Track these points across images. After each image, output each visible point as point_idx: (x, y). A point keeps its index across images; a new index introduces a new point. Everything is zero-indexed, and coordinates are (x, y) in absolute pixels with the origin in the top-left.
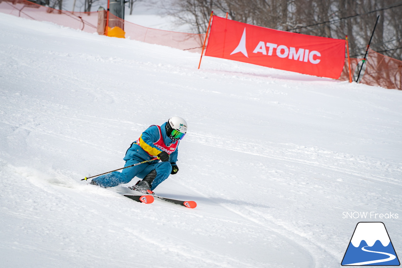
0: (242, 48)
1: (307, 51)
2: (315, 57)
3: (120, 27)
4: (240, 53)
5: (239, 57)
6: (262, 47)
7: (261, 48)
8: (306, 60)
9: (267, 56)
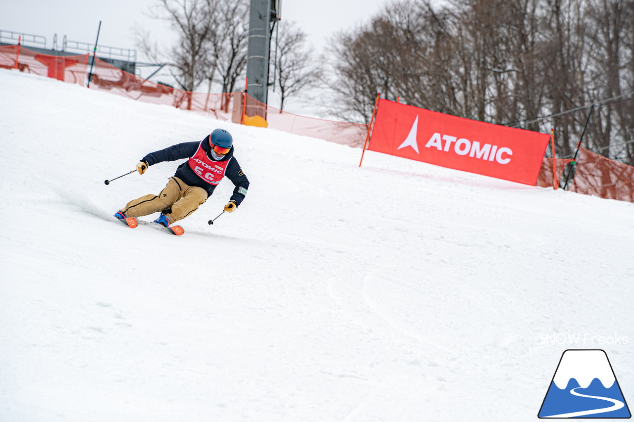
0: (411, 140)
1: (495, 147)
2: (504, 156)
3: (262, 116)
4: (409, 147)
5: (408, 153)
6: (437, 141)
7: (435, 141)
8: (491, 159)
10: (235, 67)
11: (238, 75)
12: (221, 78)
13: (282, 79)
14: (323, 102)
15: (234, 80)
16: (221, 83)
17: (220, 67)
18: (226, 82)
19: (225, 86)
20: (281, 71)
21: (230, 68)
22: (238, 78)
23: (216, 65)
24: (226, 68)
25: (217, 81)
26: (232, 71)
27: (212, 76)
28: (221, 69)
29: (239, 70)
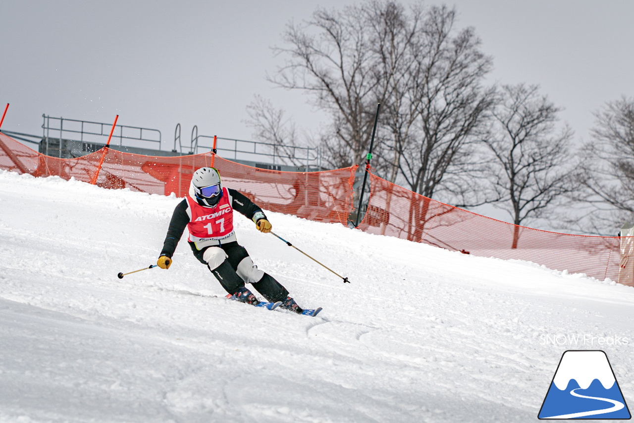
10: (432, 168)
11: (437, 182)
12: (408, 188)
13: (515, 187)
14: (595, 227)
15: (429, 192)
16: (408, 198)
17: (405, 169)
18: (417, 196)
19: (414, 202)
20: (514, 174)
21: (423, 170)
22: (438, 187)
23: (400, 167)
24: (416, 170)
25: (403, 194)
26: (428, 175)
27: (392, 186)
28: (408, 174)
29: (439, 172)
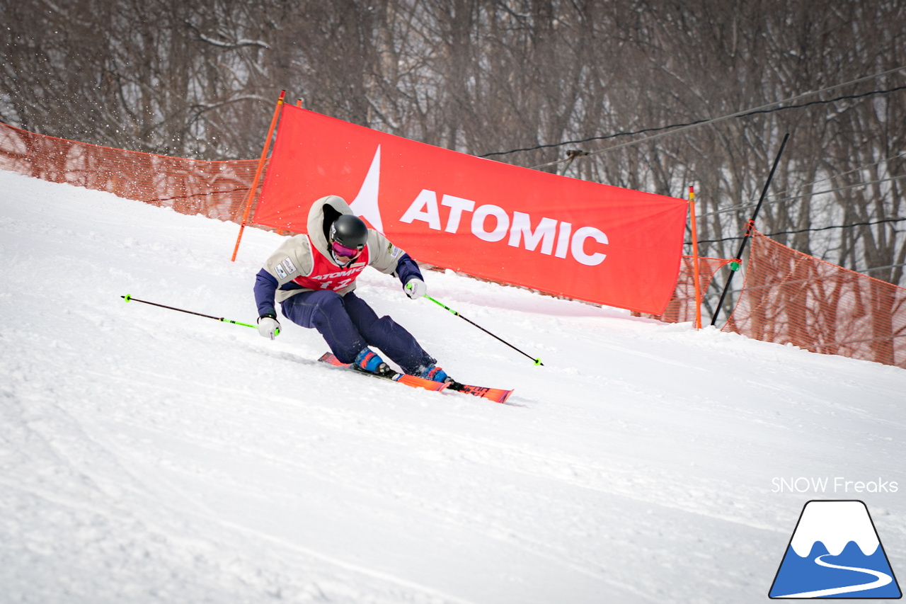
1: (567, 226)
2: (591, 246)
6: (429, 208)
8: (561, 253)
9: (442, 234)
